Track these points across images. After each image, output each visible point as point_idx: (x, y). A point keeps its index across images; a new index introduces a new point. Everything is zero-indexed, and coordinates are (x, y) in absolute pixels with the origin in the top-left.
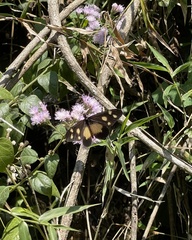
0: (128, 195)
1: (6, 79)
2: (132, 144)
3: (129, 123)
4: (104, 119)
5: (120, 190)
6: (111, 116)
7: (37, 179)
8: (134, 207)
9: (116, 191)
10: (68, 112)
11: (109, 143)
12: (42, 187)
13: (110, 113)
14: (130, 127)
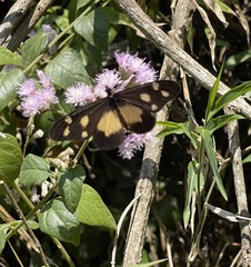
0: (232, 219)
2: (232, 126)
3: (224, 89)
4: (145, 97)
5: (217, 211)
6: (158, 92)
7: (52, 212)
8: (244, 240)
9: (210, 212)
10: (88, 88)
11: (192, 128)
12: (61, 228)
13: (156, 87)
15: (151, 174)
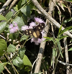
0: (64, 64)
1: (2, 11)
2: (65, 39)
3: (63, 29)
5: (60, 62)
8: (67, 70)
9: (58, 62)
10: (27, 26)
14: (64, 31)
15: (42, 52)
